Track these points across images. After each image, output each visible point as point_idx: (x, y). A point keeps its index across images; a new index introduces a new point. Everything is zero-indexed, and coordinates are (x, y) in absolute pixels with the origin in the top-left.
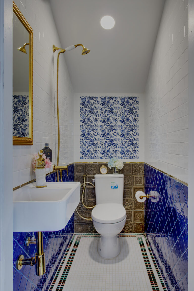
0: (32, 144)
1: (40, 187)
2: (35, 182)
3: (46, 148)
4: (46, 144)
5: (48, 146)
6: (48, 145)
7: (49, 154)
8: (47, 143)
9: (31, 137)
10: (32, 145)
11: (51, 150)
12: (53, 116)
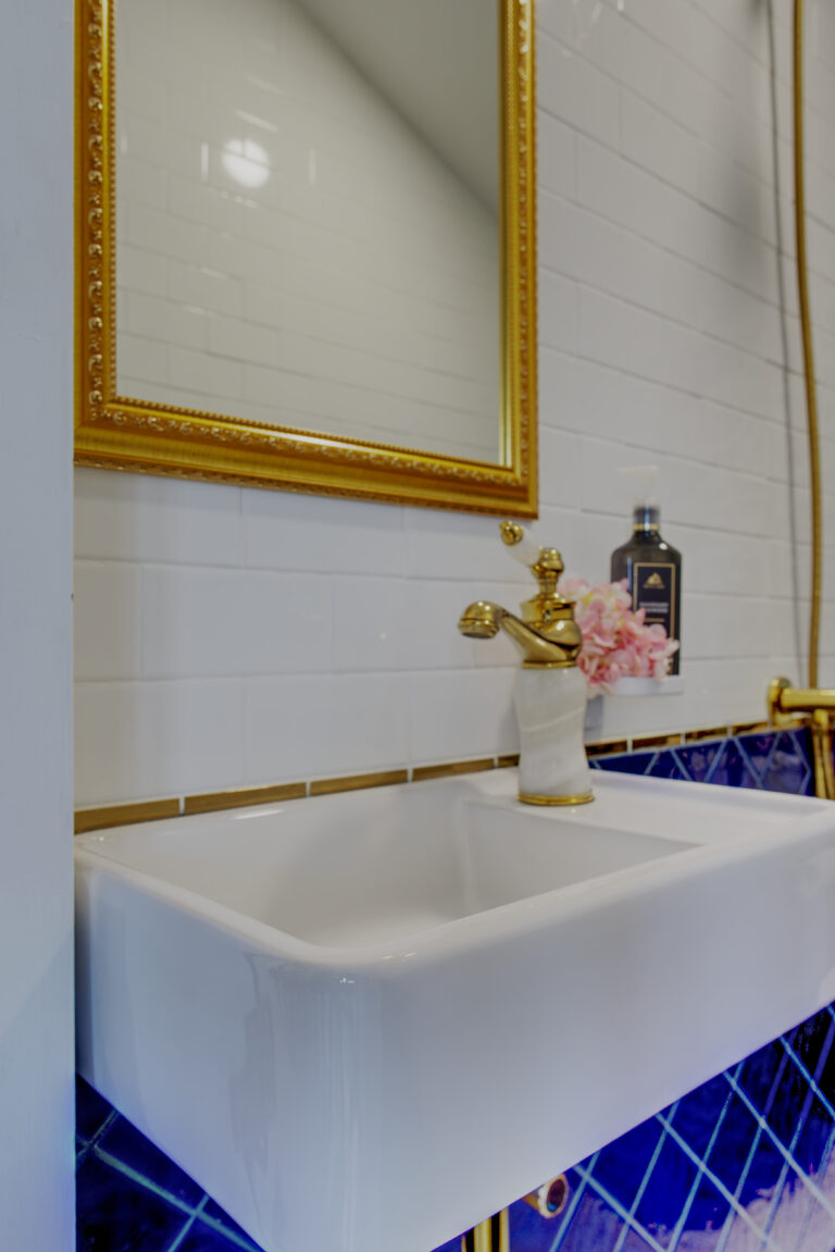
0: (524, 508)
1: (550, 801)
2: (514, 769)
3: (644, 541)
4: (642, 513)
5: (654, 527)
6: (651, 521)
7: (654, 580)
8: (649, 503)
9: (509, 464)
10: (534, 516)
11: (673, 556)
12: (769, 361)
